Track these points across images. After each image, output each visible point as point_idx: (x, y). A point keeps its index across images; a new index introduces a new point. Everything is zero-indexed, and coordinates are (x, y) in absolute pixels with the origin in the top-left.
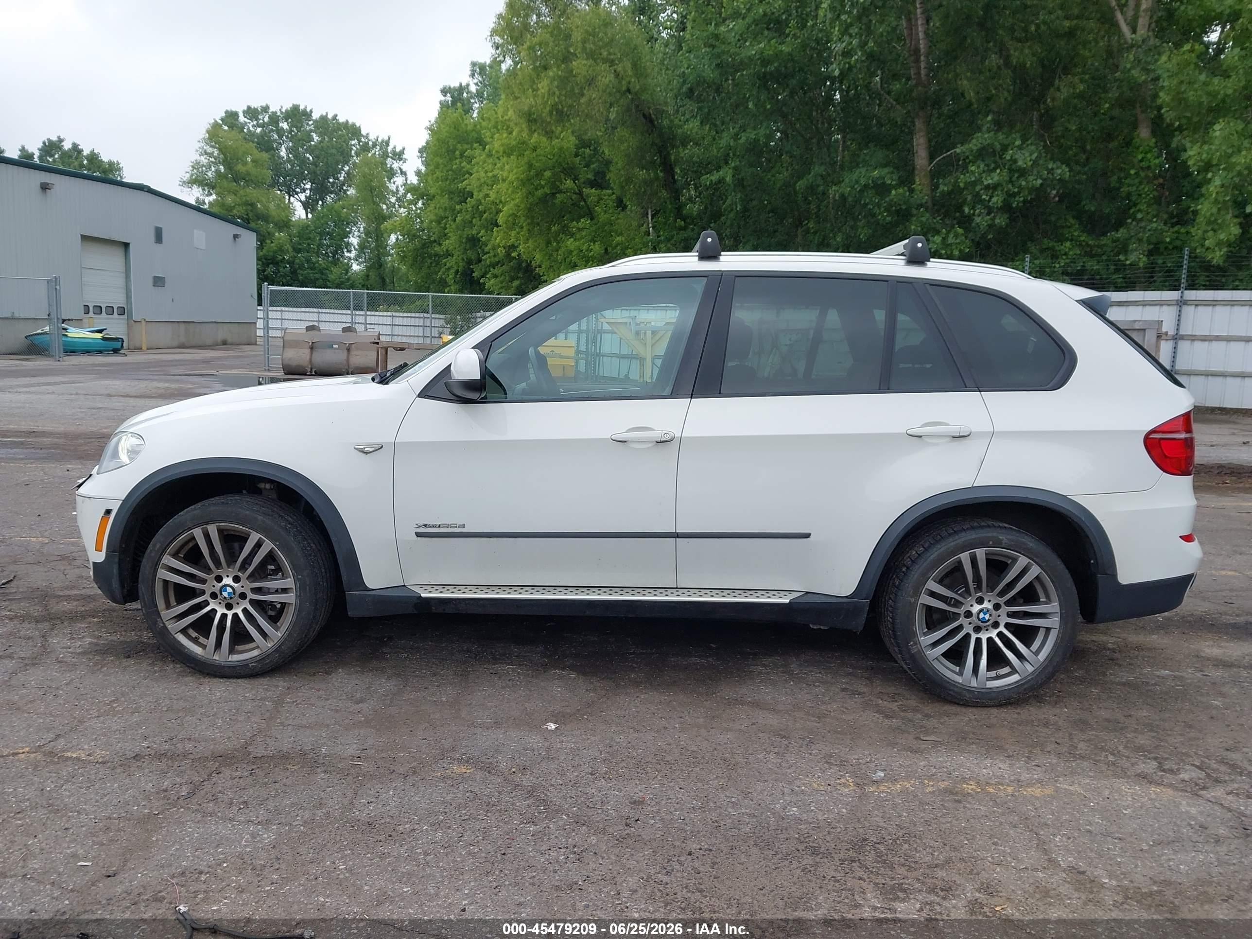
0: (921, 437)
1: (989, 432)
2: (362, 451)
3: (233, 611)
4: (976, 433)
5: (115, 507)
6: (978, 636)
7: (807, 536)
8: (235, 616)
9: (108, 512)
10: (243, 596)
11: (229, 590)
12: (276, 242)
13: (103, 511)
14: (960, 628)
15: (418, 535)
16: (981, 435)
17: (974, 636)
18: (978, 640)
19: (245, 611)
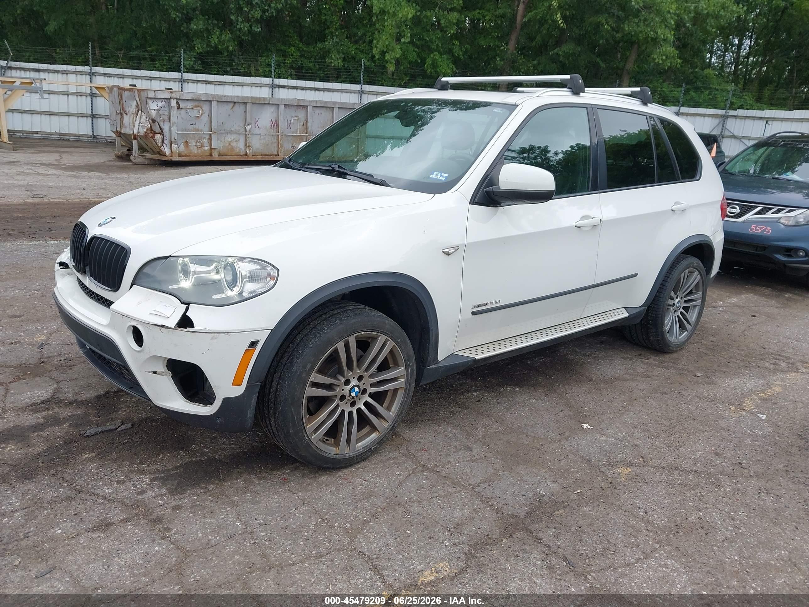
0: (674, 211)
2: (448, 254)
3: (356, 407)
5: (262, 338)
6: (675, 315)
7: (636, 275)
8: (359, 410)
9: (254, 344)
10: (364, 391)
11: (356, 389)
13: (248, 343)
15: (473, 313)
18: (675, 318)
19: (366, 404)
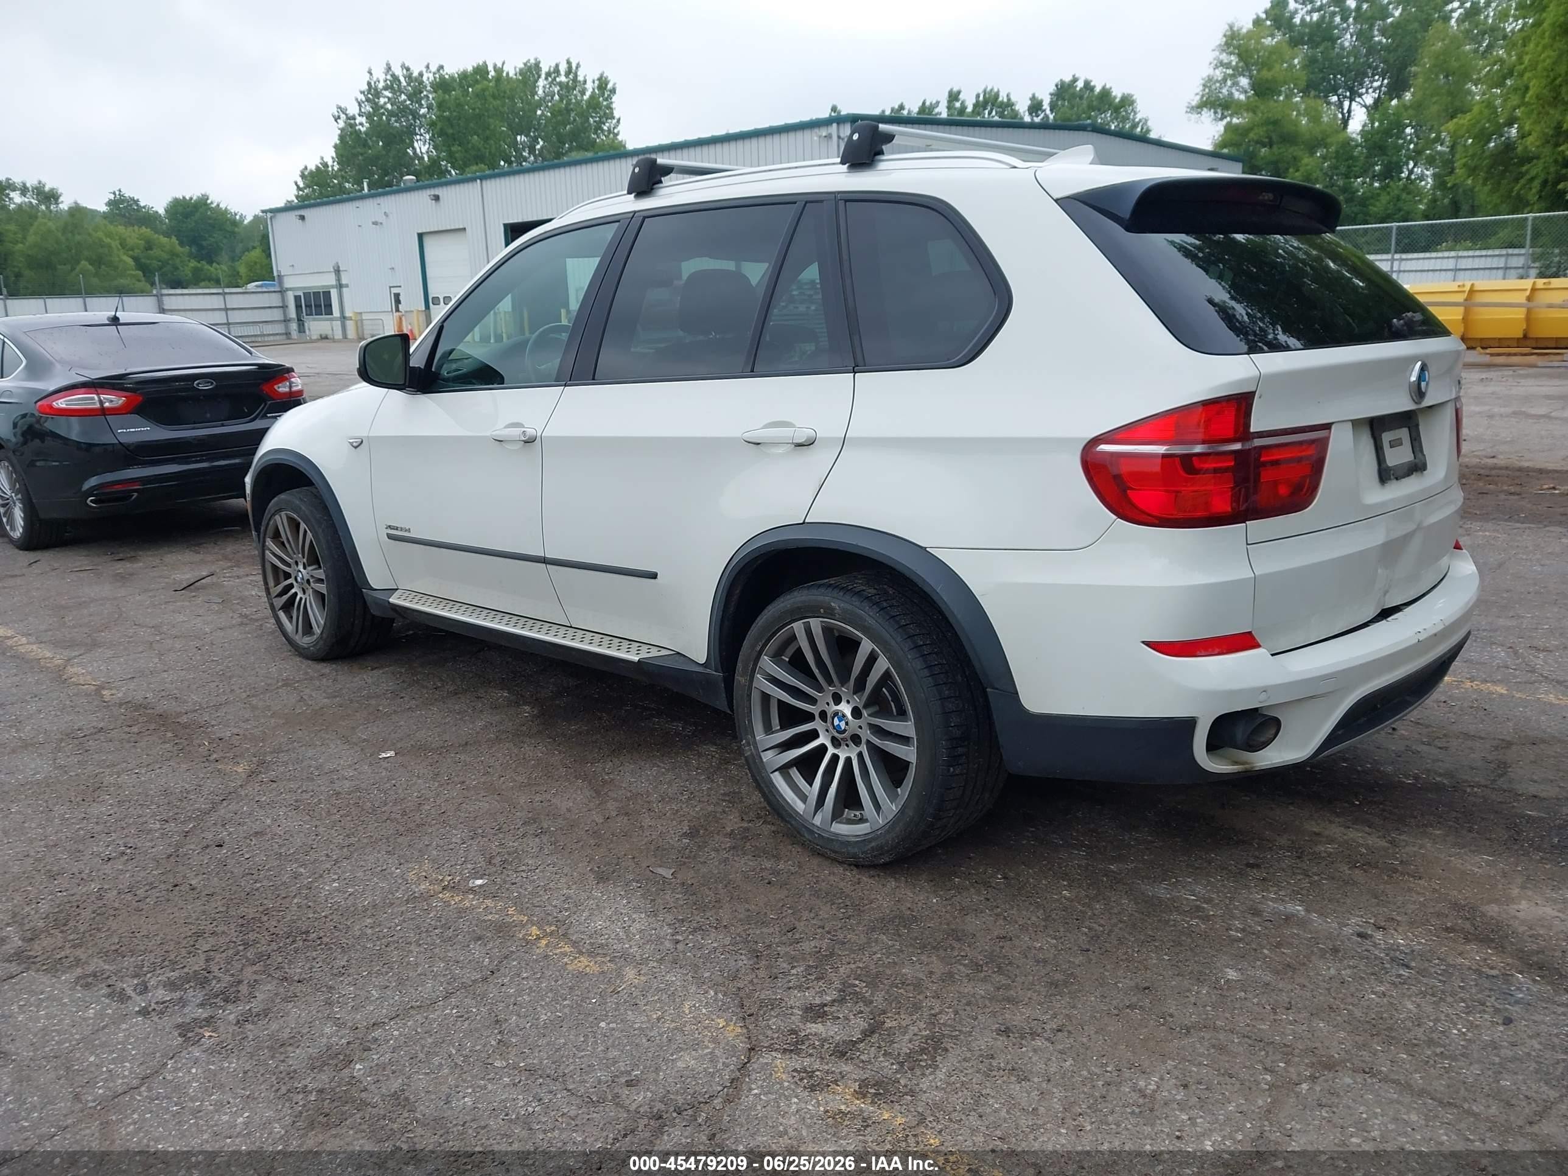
0: (759, 444)
1: (839, 438)
2: (352, 445)
3: (305, 596)
4: (822, 438)
6: (836, 751)
7: (654, 576)
8: (306, 600)
12: (1302, 169)
14: (814, 735)
15: (389, 536)
16: (829, 441)
17: (831, 751)
18: (835, 758)
19: (309, 597)
